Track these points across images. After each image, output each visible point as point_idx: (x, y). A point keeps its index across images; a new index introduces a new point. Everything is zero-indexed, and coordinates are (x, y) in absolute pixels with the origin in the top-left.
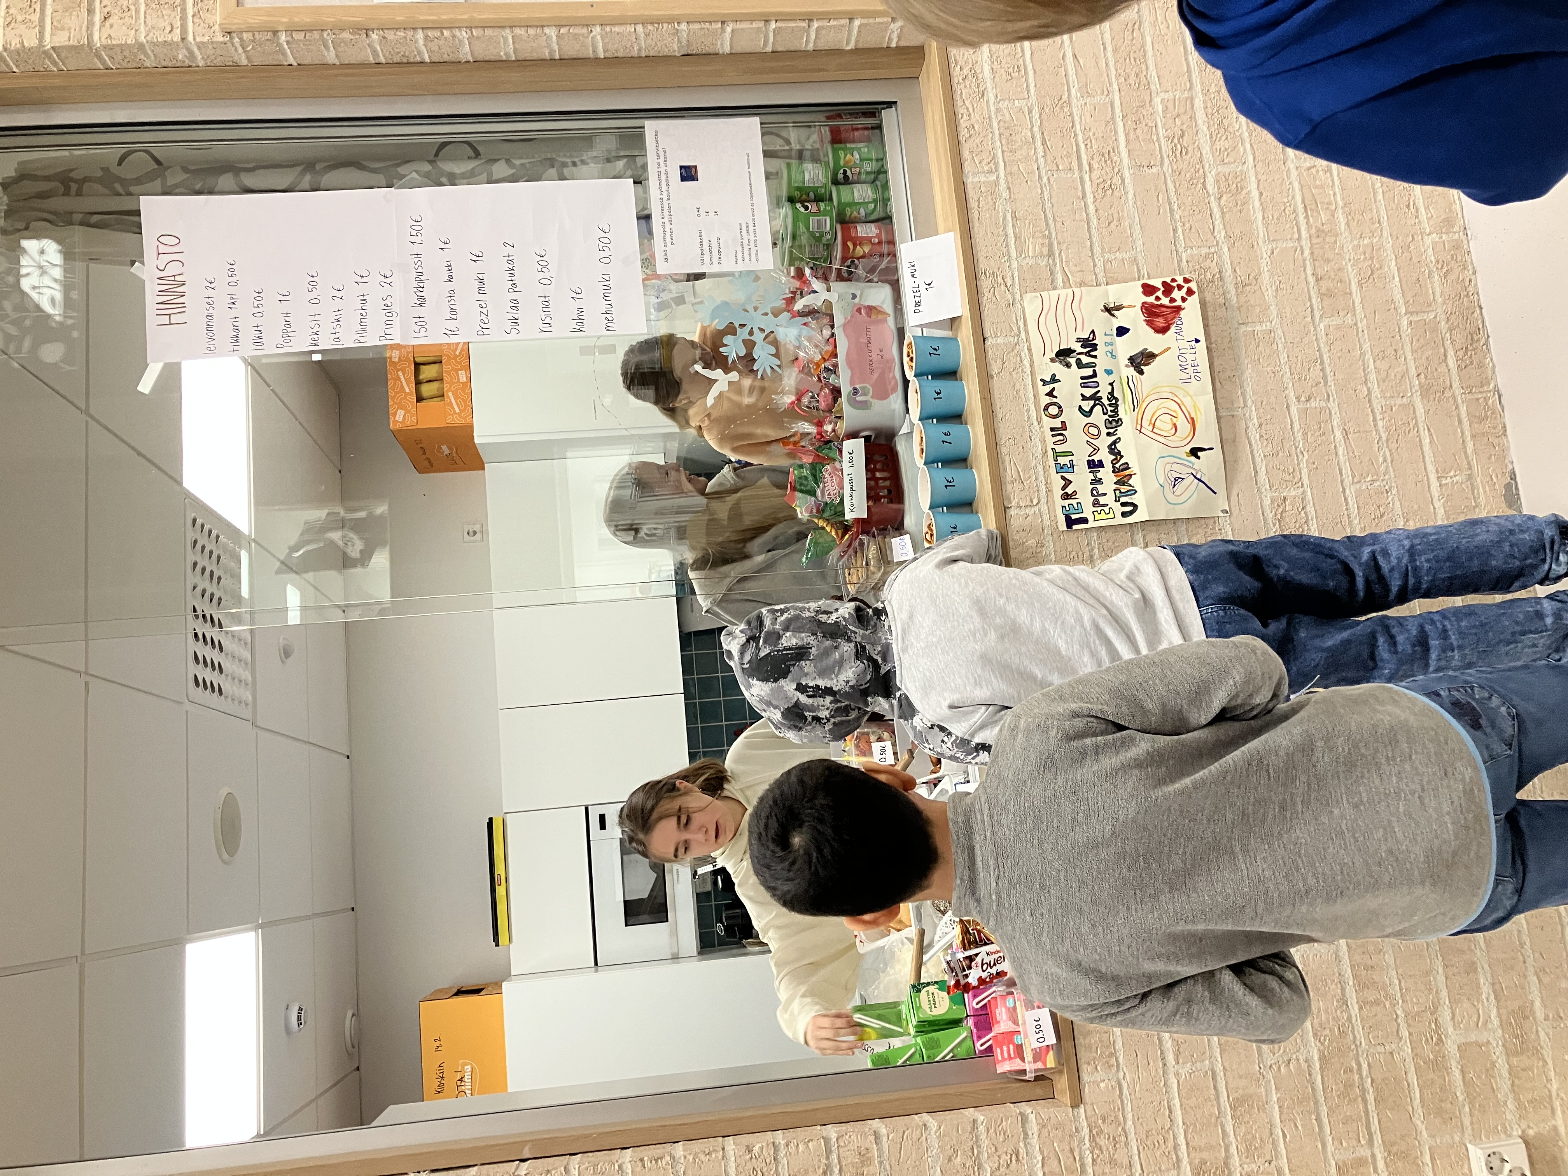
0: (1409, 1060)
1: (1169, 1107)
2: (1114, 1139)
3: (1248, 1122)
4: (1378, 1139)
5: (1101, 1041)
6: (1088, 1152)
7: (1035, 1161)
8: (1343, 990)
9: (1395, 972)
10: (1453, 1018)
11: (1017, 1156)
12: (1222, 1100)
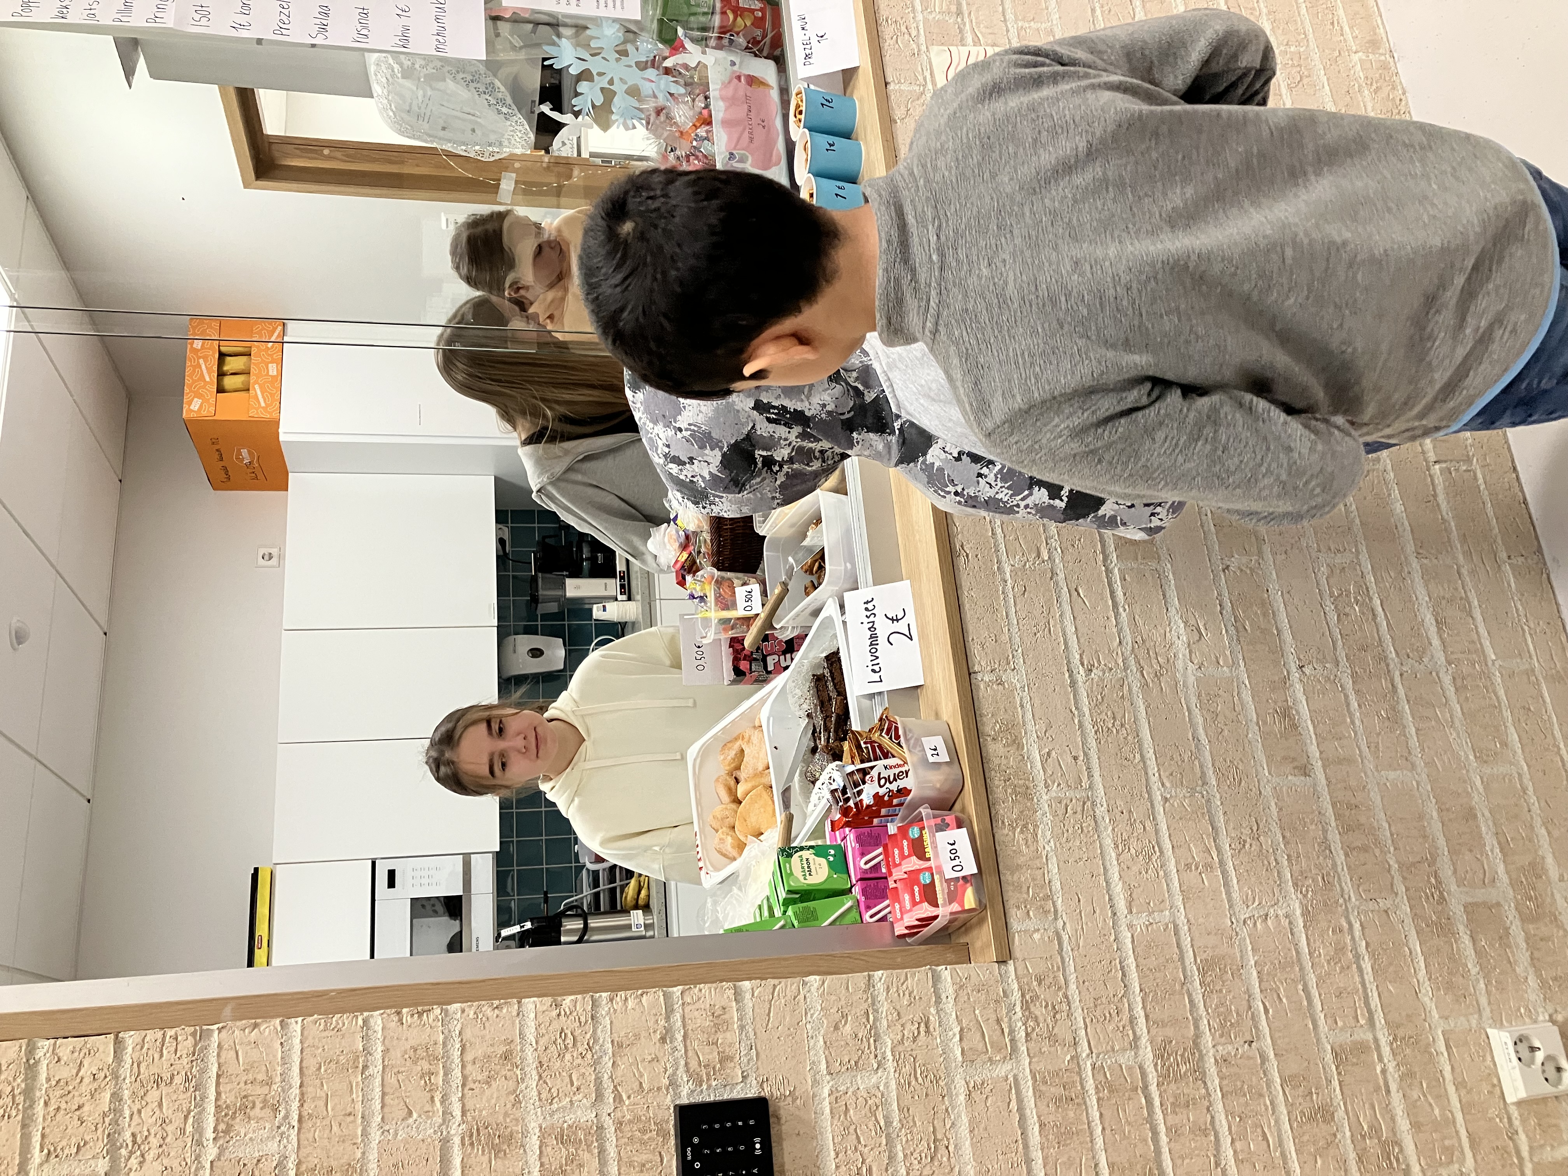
0: (1408, 921)
1: (1122, 968)
2: (1054, 1007)
3: (1221, 991)
4: (1380, 1019)
5: (1034, 879)
6: (1020, 1024)
7: (951, 1033)
8: (1325, 831)
9: (1382, 814)
10: (1455, 872)
11: (927, 1027)
12: (1187, 963)
